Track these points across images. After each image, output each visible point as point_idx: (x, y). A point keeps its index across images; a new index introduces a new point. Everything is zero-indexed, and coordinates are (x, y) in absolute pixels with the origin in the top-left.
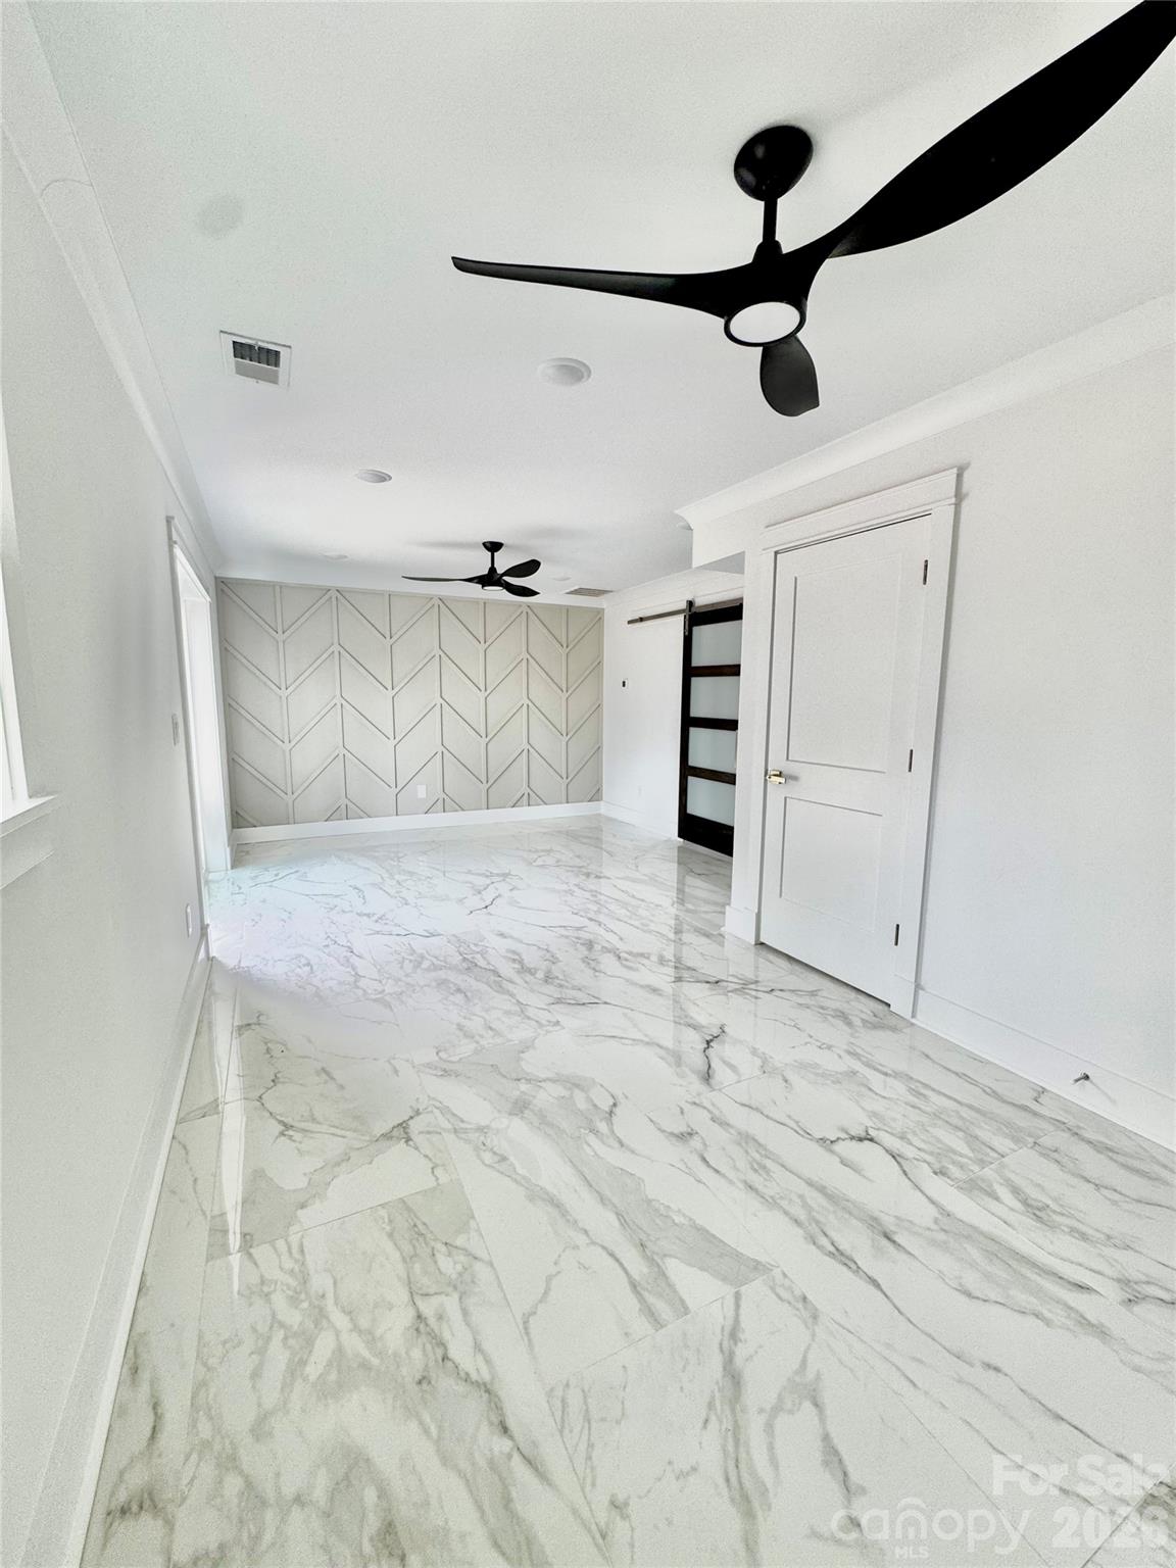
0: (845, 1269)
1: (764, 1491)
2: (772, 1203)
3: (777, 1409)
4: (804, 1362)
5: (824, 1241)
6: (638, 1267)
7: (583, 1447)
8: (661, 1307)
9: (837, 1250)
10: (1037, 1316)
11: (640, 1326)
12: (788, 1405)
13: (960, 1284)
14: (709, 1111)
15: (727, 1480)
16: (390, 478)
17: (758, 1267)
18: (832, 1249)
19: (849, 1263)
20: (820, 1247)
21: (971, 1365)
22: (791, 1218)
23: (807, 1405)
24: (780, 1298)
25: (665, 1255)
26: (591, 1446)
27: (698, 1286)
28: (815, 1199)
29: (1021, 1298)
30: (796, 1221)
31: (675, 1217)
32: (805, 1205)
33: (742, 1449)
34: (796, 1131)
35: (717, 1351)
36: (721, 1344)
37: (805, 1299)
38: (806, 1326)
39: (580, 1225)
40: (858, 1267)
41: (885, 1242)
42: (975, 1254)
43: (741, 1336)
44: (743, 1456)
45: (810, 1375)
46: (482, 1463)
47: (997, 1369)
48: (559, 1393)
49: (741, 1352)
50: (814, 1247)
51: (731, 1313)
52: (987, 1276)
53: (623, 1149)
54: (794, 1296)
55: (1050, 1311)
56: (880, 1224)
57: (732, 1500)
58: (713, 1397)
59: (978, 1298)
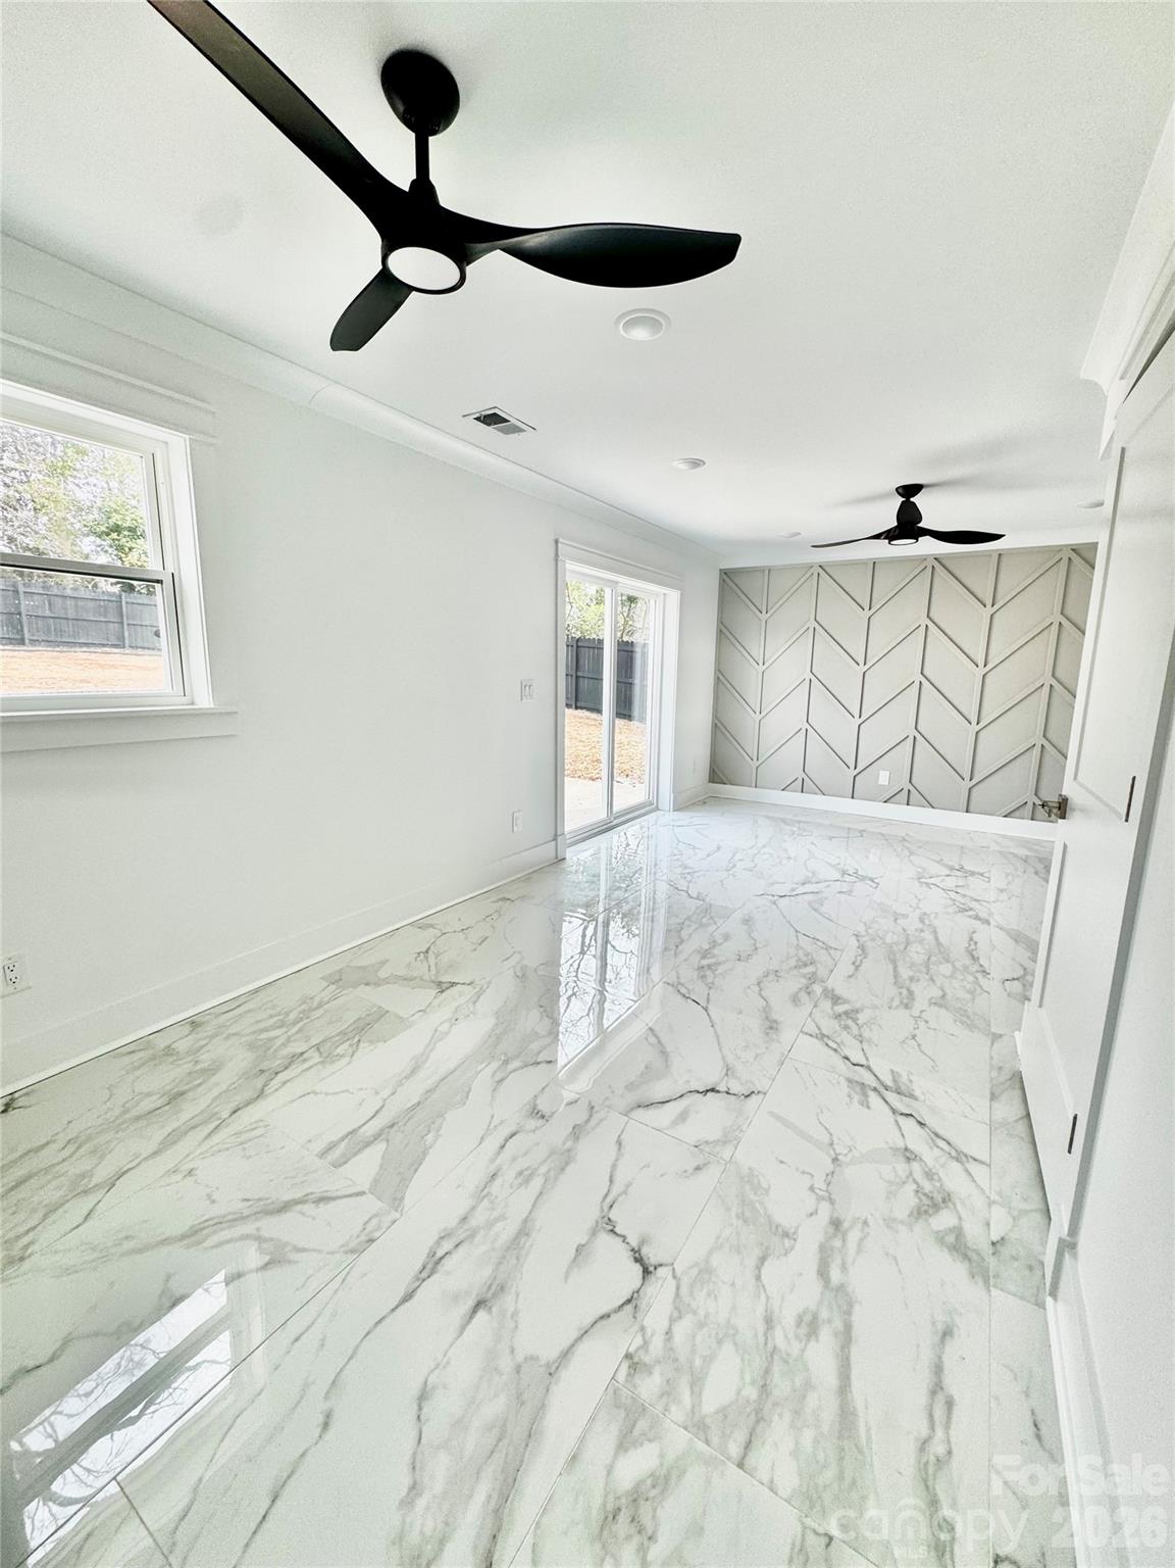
0: (419, 1266)
1: (199, 1243)
2: (482, 1193)
3: (259, 1239)
4: (304, 1250)
5: (447, 1246)
6: (370, 1129)
7: (226, 1146)
8: (336, 1154)
9: (441, 1258)
10: (413, 1486)
11: (319, 1146)
12: (265, 1246)
13: (434, 1388)
14: (588, 1121)
15: (207, 1221)
16: (704, 463)
17: (397, 1202)
18: (440, 1254)
19: (427, 1271)
20: (438, 1243)
21: (327, 1397)
22: (468, 1213)
23: (267, 1258)
24: (367, 1223)
25: (388, 1141)
26: (227, 1149)
27: (365, 1167)
28: (506, 1230)
29: (439, 1469)
30: (464, 1219)
31: (430, 1135)
32: (490, 1224)
33: (228, 1224)
34: (607, 1195)
35: (306, 1192)
36: (311, 1193)
37: (372, 1241)
38: (342, 1246)
39: (400, 1088)
40: (424, 1280)
41: (471, 1303)
42: (495, 1407)
43: (321, 1205)
44: (224, 1225)
45: (294, 1256)
46: (216, 1110)
47: (326, 1425)
48: (261, 1124)
49: (307, 1208)
50: (436, 1238)
51: (339, 1193)
52: (459, 1425)
53: (495, 1084)
54: (371, 1232)
55: (428, 1508)
56: (495, 1295)
57: (193, 1226)
58: (267, 1199)
59: (420, 1408)
